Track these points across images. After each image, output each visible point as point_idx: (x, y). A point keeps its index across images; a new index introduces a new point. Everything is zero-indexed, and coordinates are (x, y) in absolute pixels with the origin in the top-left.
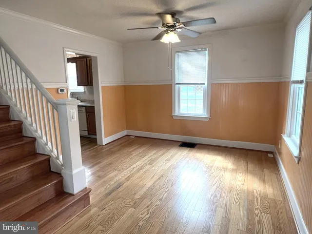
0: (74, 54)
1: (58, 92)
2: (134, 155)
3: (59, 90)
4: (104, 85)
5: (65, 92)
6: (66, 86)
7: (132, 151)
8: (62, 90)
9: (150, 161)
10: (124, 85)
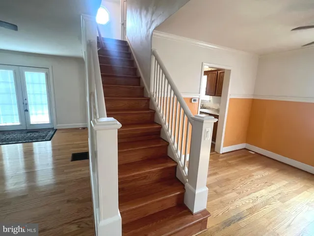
0: (208, 67)
1: (191, 102)
2: (256, 177)
3: (193, 99)
4: (232, 97)
5: (197, 102)
6: (198, 97)
7: (253, 171)
8: (195, 100)
9: (280, 196)
10: (252, 98)
